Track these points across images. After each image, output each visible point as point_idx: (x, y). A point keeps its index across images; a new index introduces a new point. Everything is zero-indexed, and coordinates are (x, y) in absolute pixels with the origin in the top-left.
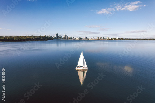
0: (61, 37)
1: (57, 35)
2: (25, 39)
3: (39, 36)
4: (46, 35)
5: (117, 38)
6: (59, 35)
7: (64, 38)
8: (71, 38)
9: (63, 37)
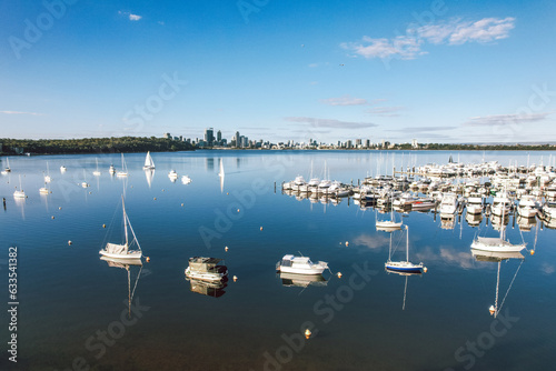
0: (222, 142)
1: (210, 133)
2: (109, 146)
3: (149, 137)
4: (168, 134)
5: (414, 143)
6: (215, 135)
7: (233, 143)
8: (259, 145)
9: (229, 142)
